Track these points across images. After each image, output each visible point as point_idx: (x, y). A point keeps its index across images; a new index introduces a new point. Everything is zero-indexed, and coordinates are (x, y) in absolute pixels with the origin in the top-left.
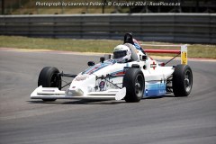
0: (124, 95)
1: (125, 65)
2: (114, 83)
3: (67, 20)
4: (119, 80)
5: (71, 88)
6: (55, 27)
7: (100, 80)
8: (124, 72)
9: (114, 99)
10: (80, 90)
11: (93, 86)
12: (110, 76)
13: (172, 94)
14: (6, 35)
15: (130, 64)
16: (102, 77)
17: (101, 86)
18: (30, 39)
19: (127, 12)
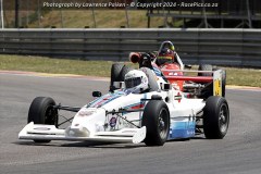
0: (143, 137)
1: (142, 96)
2: (130, 119)
3: (101, 36)
4: (136, 116)
5: (73, 126)
6: (85, 45)
7: (110, 116)
8: (141, 105)
9: (131, 142)
10: (85, 128)
11: (102, 124)
12: (123, 111)
13: (203, 135)
14: (20, 54)
15: (149, 95)
16: (113, 112)
17: (112, 124)
18: (51, 60)
19: (180, 27)
